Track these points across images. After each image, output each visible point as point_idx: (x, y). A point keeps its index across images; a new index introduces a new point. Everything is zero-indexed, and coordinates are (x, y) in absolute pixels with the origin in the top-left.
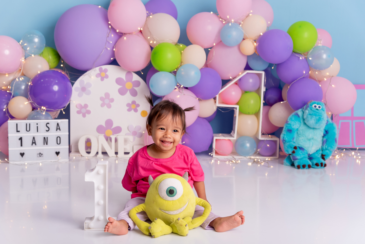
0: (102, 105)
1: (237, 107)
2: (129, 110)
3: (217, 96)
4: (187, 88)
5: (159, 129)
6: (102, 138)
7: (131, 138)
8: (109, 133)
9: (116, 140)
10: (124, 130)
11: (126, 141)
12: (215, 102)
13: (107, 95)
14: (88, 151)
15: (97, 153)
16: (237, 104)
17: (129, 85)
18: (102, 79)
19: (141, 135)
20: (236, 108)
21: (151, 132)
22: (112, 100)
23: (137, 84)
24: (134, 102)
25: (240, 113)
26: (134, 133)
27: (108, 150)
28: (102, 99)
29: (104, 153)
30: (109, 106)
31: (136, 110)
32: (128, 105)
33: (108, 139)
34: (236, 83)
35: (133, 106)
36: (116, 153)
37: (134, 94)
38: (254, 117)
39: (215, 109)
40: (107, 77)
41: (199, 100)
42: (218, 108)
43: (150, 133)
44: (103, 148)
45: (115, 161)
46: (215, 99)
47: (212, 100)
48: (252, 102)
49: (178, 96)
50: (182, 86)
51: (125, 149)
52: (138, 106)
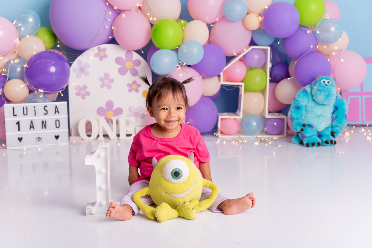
0: (102, 86)
1: (243, 84)
2: (130, 91)
3: (222, 74)
4: (189, 66)
5: (162, 109)
6: (102, 120)
7: (133, 119)
8: (110, 114)
9: (117, 122)
10: (126, 112)
11: (127, 122)
12: (220, 80)
13: (107, 75)
14: (89, 134)
15: (98, 136)
16: (242, 81)
17: (129, 65)
18: (101, 59)
19: (143, 116)
20: (241, 86)
21: (153, 114)
22: (112, 81)
23: (138, 63)
24: (135, 82)
25: (246, 90)
26: (136, 115)
27: (109, 133)
28: (101, 79)
29: (106, 136)
30: (109, 87)
31: (137, 91)
32: (129, 85)
33: (109, 121)
34: (241, 60)
35: (134, 87)
36: (118, 135)
37: (135, 73)
38: (260, 95)
39: (219, 87)
40: (106, 56)
41: (203, 78)
42: (222, 86)
43: (152, 114)
44: (104, 131)
45: (117, 144)
46: (219, 76)
47: (216, 78)
48: (258, 79)
49: (181, 75)
50: (184, 64)
51: (127, 131)
52: (139, 86)
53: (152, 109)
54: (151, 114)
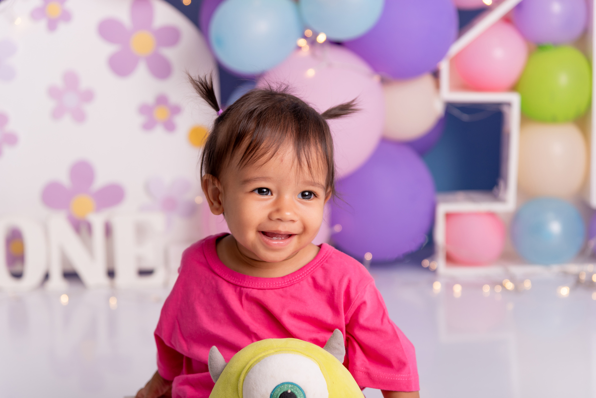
0: (57, 114)
1: (514, 99)
2: (148, 126)
3: (444, 67)
4: (338, 44)
5: (253, 191)
6: (59, 224)
7: (157, 221)
8: (83, 205)
9: (108, 230)
10: (135, 196)
11: (141, 231)
12: (438, 86)
13: (71, 79)
14: (17, 268)
15: (47, 277)
16: (514, 88)
17: (143, 43)
18: (52, 26)
19: (192, 210)
20: (509, 104)
21: (220, 203)
22: (88, 96)
23: (171, 36)
24: (162, 100)
25: (525, 119)
26: (169, 205)
27: (82, 265)
28: (54, 93)
29: (71, 276)
30: (80, 117)
31: (170, 127)
32: (145, 110)
33: (81, 227)
34: (507, 19)
35: (161, 114)
36: (111, 274)
37: (162, 69)
38: (572, 133)
39: (438, 109)
40: (66, 17)
41: (384, 81)
42: (451, 108)
43: (216, 204)
44: (65, 259)
45: (108, 299)
46: (436, 74)
47: (426, 81)
48: (563, 80)
49: (311, 73)
50: (322, 38)
51: (139, 259)
52: (176, 110)
53: (220, 188)
54: (211, 204)
